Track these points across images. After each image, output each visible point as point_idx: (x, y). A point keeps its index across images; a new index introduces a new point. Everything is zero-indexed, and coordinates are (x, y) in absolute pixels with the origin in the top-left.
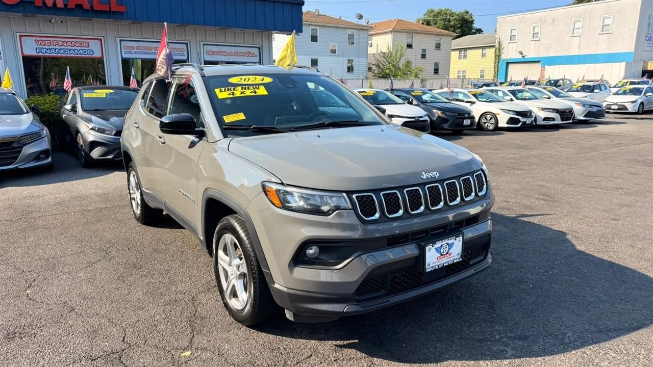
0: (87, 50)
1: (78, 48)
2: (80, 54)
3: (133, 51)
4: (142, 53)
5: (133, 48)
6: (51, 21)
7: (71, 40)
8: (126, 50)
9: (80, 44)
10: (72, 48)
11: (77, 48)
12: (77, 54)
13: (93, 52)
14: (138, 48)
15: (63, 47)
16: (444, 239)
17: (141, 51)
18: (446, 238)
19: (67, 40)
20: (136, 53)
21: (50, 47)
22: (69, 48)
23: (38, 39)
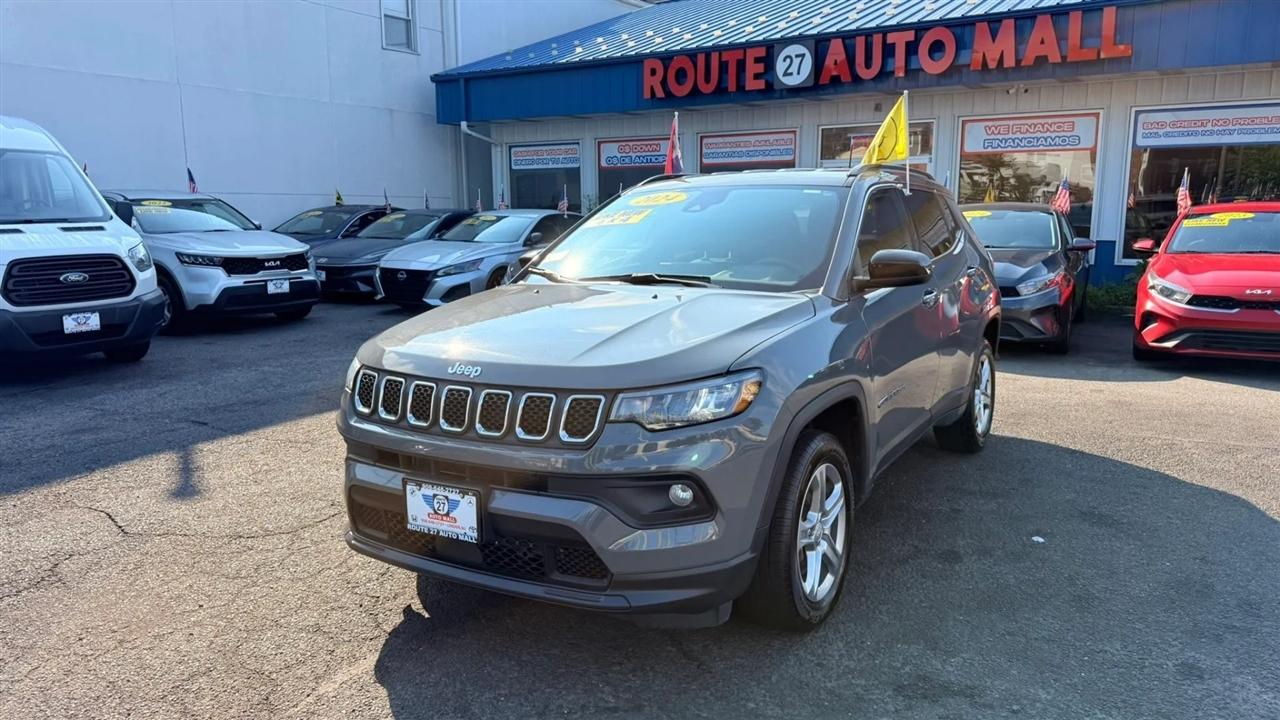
0: (1069, 137)
1: (1053, 135)
2: (1055, 145)
3: (1161, 132)
4: (1183, 134)
5: (1162, 125)
6: (1008, 92)
7: (1042, 121)
8: (1147, 131)
9: (1058, 127)
10: (1042, 135)
11: (1050, 134)
12: (1050, 145)
13: (1079, 139)
14: (1173, 124)
15: (1028, 135)
16: (438, 485)
17: (1181, 129)
18: (440, 485)
19: (1035, 121)
20: (1167, 135)
21: (1007, 137)
22: (1038, 135)
23: (990, 124)
